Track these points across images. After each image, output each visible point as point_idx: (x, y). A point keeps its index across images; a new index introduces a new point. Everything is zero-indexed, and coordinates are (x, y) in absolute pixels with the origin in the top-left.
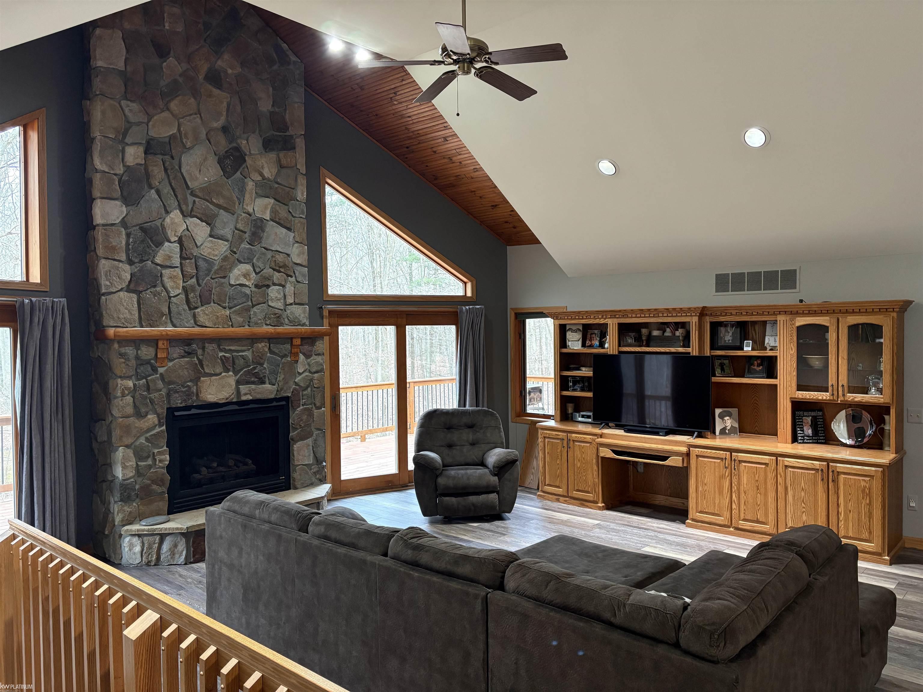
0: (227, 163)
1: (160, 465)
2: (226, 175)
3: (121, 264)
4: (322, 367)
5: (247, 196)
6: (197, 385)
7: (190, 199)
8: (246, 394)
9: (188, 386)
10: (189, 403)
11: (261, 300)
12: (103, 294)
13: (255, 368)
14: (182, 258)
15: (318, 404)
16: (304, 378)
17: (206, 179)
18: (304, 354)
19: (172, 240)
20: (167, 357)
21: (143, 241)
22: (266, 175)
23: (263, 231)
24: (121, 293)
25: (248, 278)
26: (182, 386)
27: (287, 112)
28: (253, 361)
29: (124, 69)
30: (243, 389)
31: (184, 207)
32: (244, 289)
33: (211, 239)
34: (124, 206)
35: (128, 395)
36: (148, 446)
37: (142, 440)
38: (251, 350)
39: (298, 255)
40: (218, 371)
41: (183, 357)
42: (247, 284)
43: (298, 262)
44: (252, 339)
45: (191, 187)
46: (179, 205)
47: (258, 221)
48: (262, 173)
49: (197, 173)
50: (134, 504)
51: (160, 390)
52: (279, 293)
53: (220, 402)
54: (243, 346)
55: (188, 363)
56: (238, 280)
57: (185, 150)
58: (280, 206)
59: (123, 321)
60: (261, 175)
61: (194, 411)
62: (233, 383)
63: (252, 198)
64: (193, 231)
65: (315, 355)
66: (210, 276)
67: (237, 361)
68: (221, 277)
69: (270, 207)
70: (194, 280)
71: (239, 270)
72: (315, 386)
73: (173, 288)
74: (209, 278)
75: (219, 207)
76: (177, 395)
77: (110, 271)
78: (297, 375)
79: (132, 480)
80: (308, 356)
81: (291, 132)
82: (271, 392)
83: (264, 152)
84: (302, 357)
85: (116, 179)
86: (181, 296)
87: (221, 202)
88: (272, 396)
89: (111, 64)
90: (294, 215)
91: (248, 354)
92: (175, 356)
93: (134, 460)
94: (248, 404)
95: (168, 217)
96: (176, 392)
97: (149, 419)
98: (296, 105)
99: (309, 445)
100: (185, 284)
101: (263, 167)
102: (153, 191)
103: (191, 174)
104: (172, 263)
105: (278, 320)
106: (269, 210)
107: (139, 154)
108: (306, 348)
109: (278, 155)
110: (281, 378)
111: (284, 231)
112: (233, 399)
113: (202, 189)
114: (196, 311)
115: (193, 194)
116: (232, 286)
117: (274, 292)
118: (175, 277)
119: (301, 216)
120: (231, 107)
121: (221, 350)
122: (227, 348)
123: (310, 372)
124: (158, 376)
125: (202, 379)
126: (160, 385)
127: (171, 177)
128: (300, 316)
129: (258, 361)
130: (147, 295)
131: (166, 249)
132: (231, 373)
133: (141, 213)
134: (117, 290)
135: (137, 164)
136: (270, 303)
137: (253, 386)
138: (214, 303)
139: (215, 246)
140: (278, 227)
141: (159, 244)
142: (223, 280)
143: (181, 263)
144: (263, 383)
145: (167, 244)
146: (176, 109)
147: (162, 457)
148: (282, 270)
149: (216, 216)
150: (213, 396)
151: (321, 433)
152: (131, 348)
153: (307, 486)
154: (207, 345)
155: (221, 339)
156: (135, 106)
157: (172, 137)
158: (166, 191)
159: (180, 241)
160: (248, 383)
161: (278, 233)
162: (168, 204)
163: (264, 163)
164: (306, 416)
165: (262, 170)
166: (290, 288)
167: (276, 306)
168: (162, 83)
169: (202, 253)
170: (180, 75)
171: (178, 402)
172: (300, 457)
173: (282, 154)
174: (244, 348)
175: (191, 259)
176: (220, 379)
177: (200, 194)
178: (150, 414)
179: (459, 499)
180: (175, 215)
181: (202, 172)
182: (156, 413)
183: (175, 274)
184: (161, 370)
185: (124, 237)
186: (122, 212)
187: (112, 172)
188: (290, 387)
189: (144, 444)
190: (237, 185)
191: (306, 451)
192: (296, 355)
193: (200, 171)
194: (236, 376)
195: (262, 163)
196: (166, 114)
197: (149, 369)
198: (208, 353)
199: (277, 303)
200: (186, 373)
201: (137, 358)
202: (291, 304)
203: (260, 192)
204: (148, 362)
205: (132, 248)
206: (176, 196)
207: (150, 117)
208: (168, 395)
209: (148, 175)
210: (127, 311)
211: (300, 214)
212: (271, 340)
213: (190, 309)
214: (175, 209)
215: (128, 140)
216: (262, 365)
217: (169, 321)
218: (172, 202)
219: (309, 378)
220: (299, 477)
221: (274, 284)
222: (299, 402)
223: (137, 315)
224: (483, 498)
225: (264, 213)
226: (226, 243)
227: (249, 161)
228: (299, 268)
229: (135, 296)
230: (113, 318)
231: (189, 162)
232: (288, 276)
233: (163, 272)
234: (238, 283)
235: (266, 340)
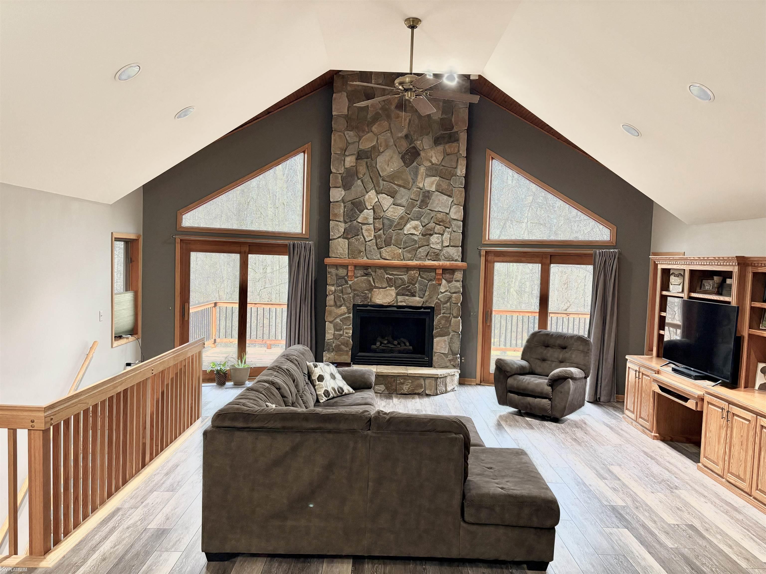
0: (406, 158)
1: (346, 335)
2: (406, 165)
3: (340, 223)
4: (459, 289)
5: (419, 177)
6: (371, 293)
7: (381, 182)
8: (401, 302)
9: (365, 293)
10: (366, 303)
11: (425, 243)
12: (331, 240)
13: (409, 286)
14: (374, 219)
15: (455, 315)
16: (444, 296)
17: (392, 170)
18: (446, 280)
19: (369, 208)
20: (353, 276)
21: (352, 210)
22: (434, 162)
23: (429, 199)
24: (340, 239)
25: (417, 230)
26: (362, 292)
27: (454, 116)
28: (407, 282)
29: (347, 114)
30: (400, 298)
31: (377, 188)
32: (413, 237)
33: (393, 206)
34: (343, 190)
35: (331, 294)
36: (340, 323)
37: (338, 320)
38: (407, 275)
39: (455, 213)
40: (384, 286)
41: (363, 276)
42: (416, 233)
43: (454, 218)
44: (408, 268)
45: (382, 175)
46: (374, 186)
47: (426, 193)
48: (431, 161)
49: (386, 167)
50: (332, 354)
51: (350, 294)
52: (439, 239)
53: (384, 304)
54: (401, 272)
55: (366, 280)
56: (409, 231)
57: (380, 154)
58: (443, 181)
59: (339, 254)
60: (431, 162)
61: (369, 308)
62: (394, 295)
63: (423, 178)
64: (382, 202)
65: (455, 281)
66: (392, 229)
67: (396, 281)
68: (398, 230)
69: (436, 183)
70: (381, 231)
71: (410, 225)
72: (453, 302)
73: (367, 236)
74: (391, 230)
75: (399, 186)
76: (358, 298)
77: (334, 227)
78: (440, 293)
79: (332, 341)
80: (449, 281)
81: (455, 130)
82: (419, 302)
83: (434, 146)
84: (444, 282)
85: (340, 176)
86: (373, 241)
87: (400, 183)
88: (420, 305)
89: (340, 112)
90: (454, 186)
91: (405, 277)
92: (358, 275)
93: (333, 330)
94: (404, 308)
95: (367, 195)
96: (358, 296)
97: (342, 309)
98: (461, 110)
99: (446, 341)
100: (375, 234)
101: (432, 157)
102: (359, 181)
103: (382, 168)
104: (368, 222)
105: (437, 257)
106: (435, 185)
107: (353, 160)
108: (447, 276)
109: (444, 147)
110: (427, 294)
111: (445, 197)
112: (394, 304)
113: (389, 176)
114: (381, 250)
115: (383, 180)
116: (406, 235)
117: (434, 239)
118: (369, 230)
119: (459, 186)
120: (412, 121)
121: (387, 274)
122: (390, 272)
123: (450, 292)
124: (349, 285)
125: (374, 289)
126: (349, 290)
127: (370, 171)
128: (453, 254)
129: (412, 282)
130: (353, 240)
131: (365, 214)
132: (393, 288)
133: (352, 194)
134: (337, 237)
135: (352, 166)
136: (432, 246)
137: (407, 297)
138: (394, 245)
139: (396, 210)
140: (441, 195)
141: (361, 211)
142: (400, 231)
143: (374, 222)
144: (415, 296)
145: (365, 211)
146: (375, 130)
147: (348, 331)
148: (441, 224)
149: (396, 192)
150: (380, 301)
151: (456, 334)
152: (334, 269)
153: (443, 368)
154: (377, 270)
155: (388, 267)
156: (351, 133)
157: (374, 147)
158: (366, 180)
159: (373, 209)
160: (403, 295)
161: (441, 199)
162: (367, 188)
163: (433, 154)
164: (444, 321)
165: (431, 159)
166: (446, 236)
167: (436, 248)
168: (369, 116)
169: (387, 215)
170: (380, 109)
171: (359, 302)
172: (438, 348)
173: (447, 146)
174: (402, 273)
175: (380, 219)
176: (385, 291)
177: (387, 179)
178: (343, 307)
179: (520, 397)
180: (372, 193)
181: (389, 166)
182: (346, 306)
183: (369, 228)
184: (350, 283)
185: (342, 208)
186: (341, 194)
187: (338, 173)
188: (434, 301)
189: (338, 322)
190: (413, 171)
191: (443, 344)
192: (440, 280)
193: (388, 165)
194: (396, 290)
195: (431, 154)
196: (370, 134)
197: (344, 281)
198: (378, 275)
199: (437, 245)
200: (364, 285)
201: (337, 275)
202: (448, 246)
203: (429, 173)
204: (343, 278)
205: (346, 214)
206: (373, 182)
207: (360, 139)
208: (354, 297)
209: (357, 172)
210: (341, 249)
211: (459, 185)
212: (421, 269)
213: (378, 249)
214: (372, 189)
215: (347, 153)
216: (414, 284)
217: (365, 255)
218: (371, 185)
219: (448, 296)
220: (437, 360)
221: (436, 233)
222: (440, 311)
223: (347, 251)
224: (537, 400)
225: (431, 186)
226: (403, 208)
227: (422, 154)
228: (455, 222)
229: (347, 240)
230: (334, 253)
231: (381, 161)
232: (446, 227)
233: (363, 227)
234: (409, 233)
235: (417, 269)
